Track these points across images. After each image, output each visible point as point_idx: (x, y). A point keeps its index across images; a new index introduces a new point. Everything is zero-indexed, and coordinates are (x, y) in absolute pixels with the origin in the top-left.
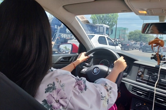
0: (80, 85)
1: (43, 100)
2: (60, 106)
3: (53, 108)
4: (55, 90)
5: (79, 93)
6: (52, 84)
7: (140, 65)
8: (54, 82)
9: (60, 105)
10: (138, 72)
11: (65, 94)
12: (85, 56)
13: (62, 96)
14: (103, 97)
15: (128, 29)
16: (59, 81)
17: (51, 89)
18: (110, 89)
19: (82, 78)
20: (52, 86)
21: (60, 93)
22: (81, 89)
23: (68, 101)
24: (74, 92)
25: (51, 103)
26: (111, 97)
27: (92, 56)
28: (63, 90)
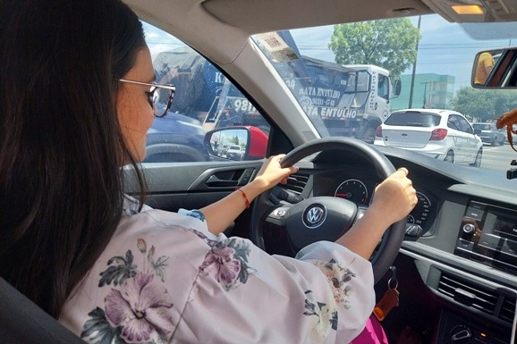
0: (222, 263)
1: (90, 311)
2: (150, 332)
3: (125, 338)
4: (131, 279)
5: (216, 289)
6: (124, 256)
7: (468, 200)
8: (130, 252)
9: (151, 329)
10: (464, 223)
11: (166, 292)
12: (282, 168)
13: (158, 299)
14: (313, 306)
15: (453, 78)
16: (148, 248)
17: (119, 274)
18: (347, 279)
19: (234, 240)
20: (122, 263)
21: (148, 288)
22: (226, 275)
23: (178, 316)
24: (199, 287)
25: (119, 319)
26: (346, 307)
27: (311, 166)
28: (159, 278)
